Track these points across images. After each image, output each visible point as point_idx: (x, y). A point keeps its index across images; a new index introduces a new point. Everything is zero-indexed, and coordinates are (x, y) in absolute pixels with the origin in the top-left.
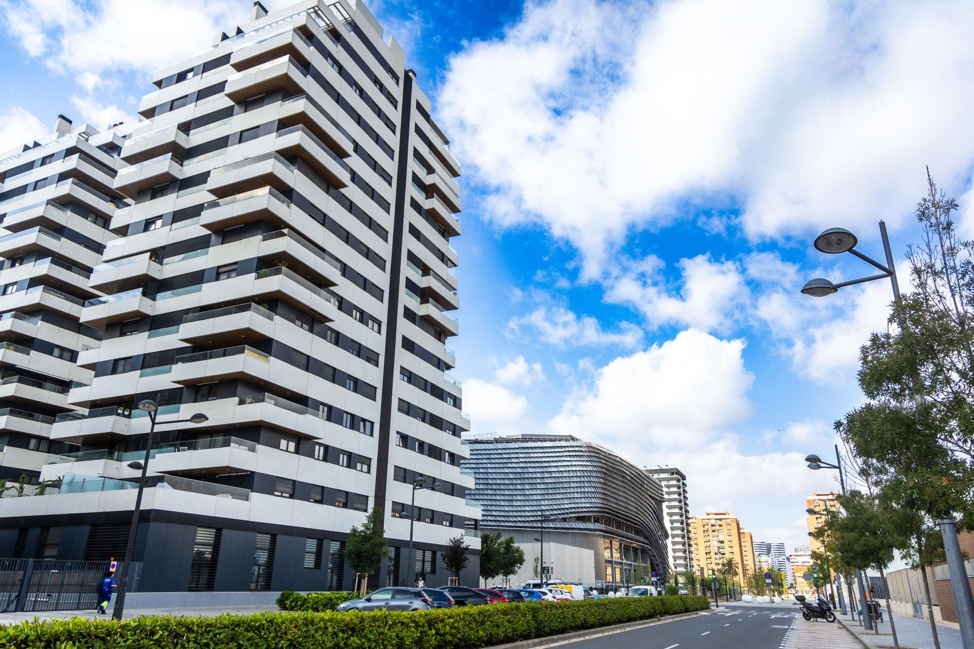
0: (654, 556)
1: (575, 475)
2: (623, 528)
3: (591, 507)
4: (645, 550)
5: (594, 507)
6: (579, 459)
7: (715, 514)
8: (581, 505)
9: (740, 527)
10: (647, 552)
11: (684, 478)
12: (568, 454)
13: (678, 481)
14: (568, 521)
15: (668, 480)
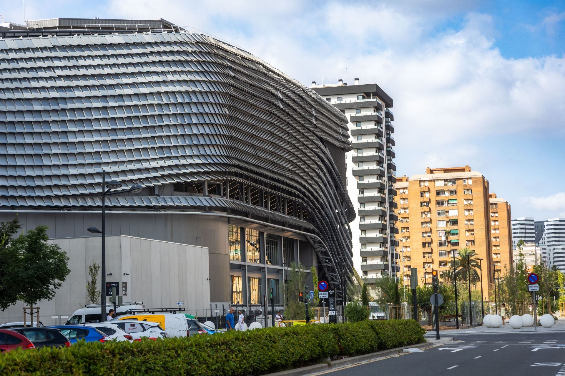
0: (325, 253)
1: (172, 101)
2: (266, 202)
3: (204, 164)
4: (309, 242)
5: (210, 164)
6: (180, 69)
7: (446, 171)
8: (183, 161)
9: (491, 192)
10: (312, 246)
11: (389, 103)
12: (157, 58)
13: (378, 108)
14: (156, 192)
15: (357, 107)
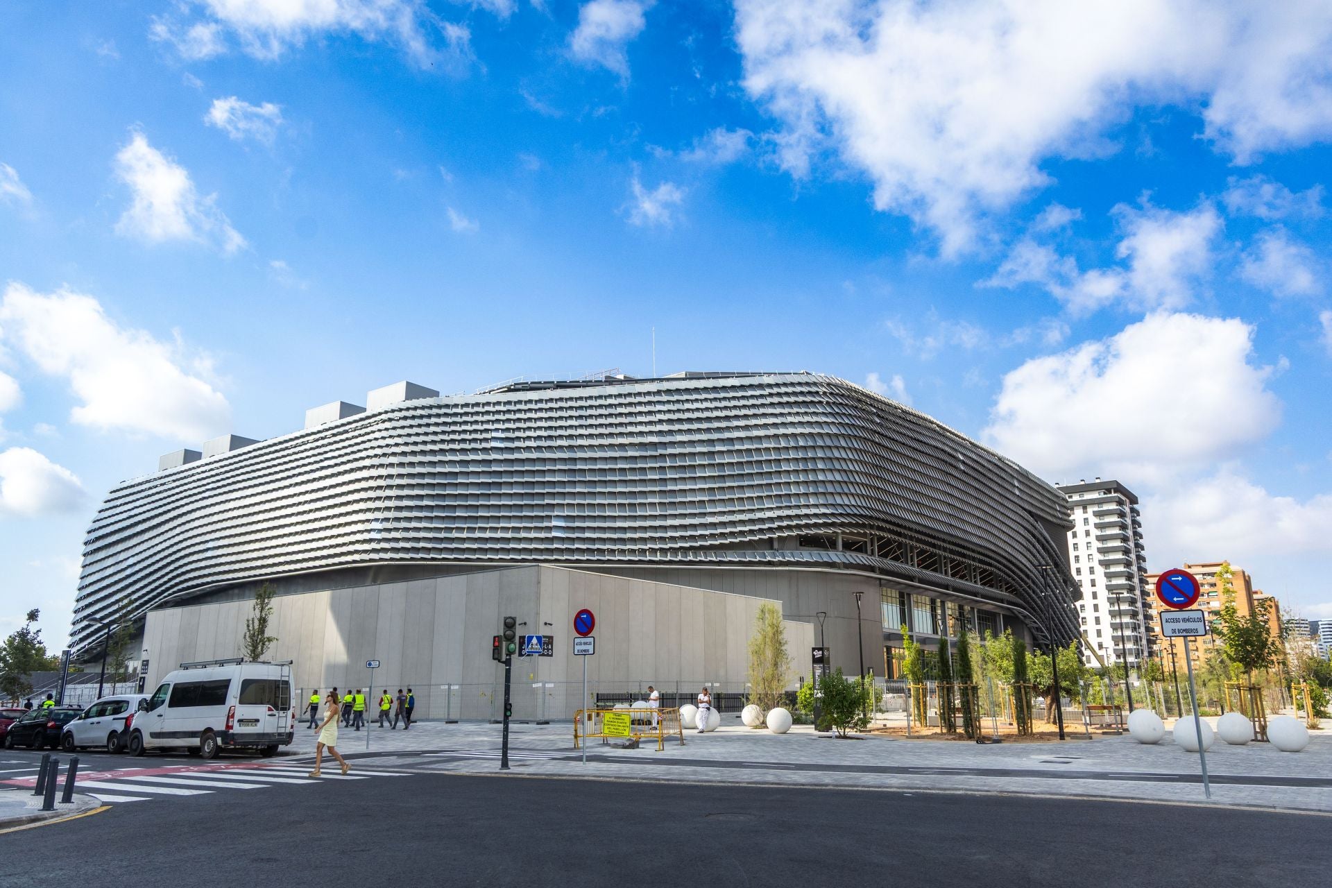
0: (1038, 629)
3: (833, 514)
4: (1017, 617)
5: (841, 515)
7: (1203, 566)
9: (1254, 589)
10: (1023, 622)
11: (1133, 500)
13: (1120, 503)
14: (776, 545)
15: (1099, 502)
